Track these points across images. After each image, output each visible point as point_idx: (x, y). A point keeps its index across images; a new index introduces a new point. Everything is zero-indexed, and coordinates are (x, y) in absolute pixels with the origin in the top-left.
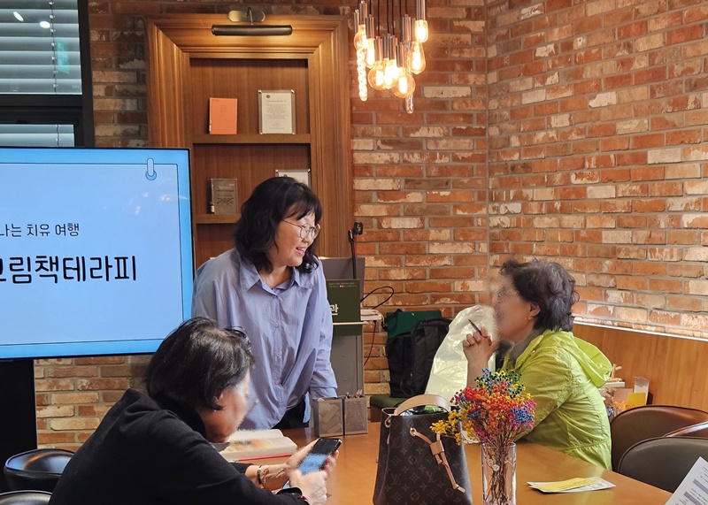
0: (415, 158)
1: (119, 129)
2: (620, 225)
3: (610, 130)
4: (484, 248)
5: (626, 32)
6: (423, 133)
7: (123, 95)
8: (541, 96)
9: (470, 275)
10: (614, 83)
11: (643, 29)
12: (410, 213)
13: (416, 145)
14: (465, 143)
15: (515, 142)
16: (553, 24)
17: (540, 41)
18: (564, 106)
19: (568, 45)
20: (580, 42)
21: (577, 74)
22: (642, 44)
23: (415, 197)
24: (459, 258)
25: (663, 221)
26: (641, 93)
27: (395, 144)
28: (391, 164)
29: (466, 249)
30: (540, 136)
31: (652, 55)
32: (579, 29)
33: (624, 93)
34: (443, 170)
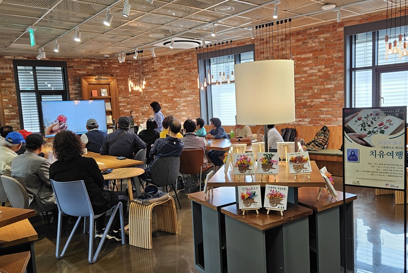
0: (128, 100)
1: (75, 96)
2: (169, 110)
3: (166, 96)
4: (141, 114)
5: (169, 81)
6: (129, 95)
7: (75, 90)
8: (152, 90)
9: (139, 119)
10: (166, 89)
11: (171, 81)
12: (128, 109)
13: (128, 98)
14: (137, 97)
15: (147, 97)
16: (154, 79)
17: (151, 81)
18: (157, 92)
19: (157, 82)
20: (159, 82)
21: (159, 87)
22: (171, 83)
23: (129, 106)
24: (137, 116)
25: (177, 109)
26: (172, 90)
27: (125, 98)
28: (124, 101)
29: (138, 115)
30: (152, 96)
31: (173, 85)
32: (159, 80)
33: (169, 90)
34: (133, 102)
